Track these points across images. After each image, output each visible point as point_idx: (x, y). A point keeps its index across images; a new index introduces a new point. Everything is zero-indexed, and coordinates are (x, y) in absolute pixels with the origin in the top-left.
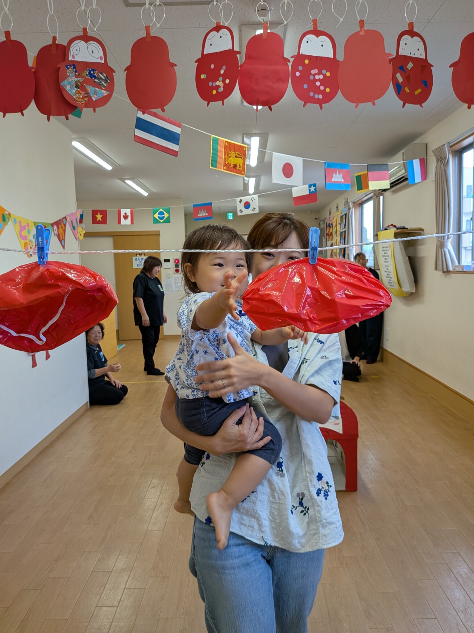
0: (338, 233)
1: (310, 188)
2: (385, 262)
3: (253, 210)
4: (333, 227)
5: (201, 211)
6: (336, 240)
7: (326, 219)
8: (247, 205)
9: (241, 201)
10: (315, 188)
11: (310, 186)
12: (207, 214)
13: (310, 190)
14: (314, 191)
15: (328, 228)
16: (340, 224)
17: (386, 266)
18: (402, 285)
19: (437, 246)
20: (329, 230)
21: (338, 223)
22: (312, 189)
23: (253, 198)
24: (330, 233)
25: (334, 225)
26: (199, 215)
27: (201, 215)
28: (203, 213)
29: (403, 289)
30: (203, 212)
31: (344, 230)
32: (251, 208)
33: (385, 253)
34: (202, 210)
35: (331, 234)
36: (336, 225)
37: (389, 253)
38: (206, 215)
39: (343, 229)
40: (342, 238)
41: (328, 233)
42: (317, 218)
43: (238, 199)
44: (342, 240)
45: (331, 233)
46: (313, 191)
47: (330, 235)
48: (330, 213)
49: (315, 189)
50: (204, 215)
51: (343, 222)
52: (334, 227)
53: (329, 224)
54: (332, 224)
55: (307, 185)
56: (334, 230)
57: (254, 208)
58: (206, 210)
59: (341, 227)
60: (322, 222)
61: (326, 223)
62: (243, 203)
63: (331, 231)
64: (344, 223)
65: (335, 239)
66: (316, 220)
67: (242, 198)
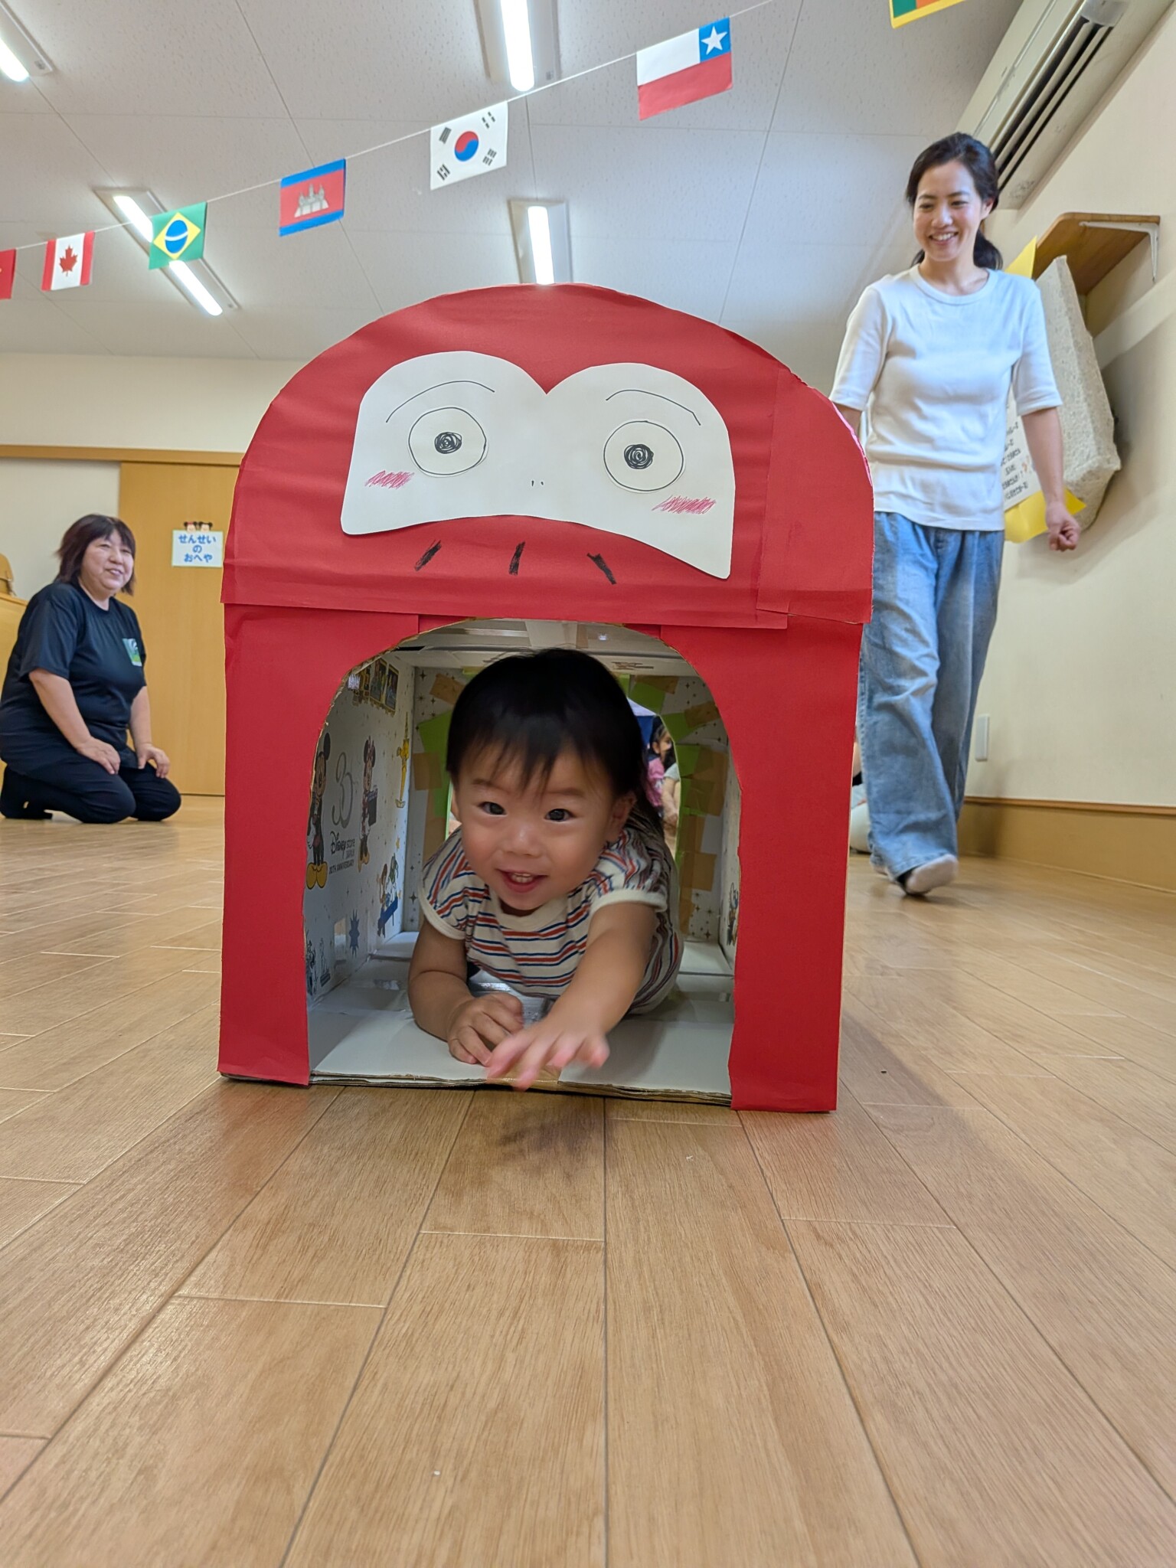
1: (705, 41)
3: (486, 160)
5: (306, 195)
8: (467, 146)
9: (445, 136)
10: (723, 34)
11: (705, 34)
12: (325, 205)
13: (703, 47)
14: (720, 47)
22: (714, 41)
23: (489, 114)
26: (298, 214)
27: (306, 211)
28: (311, 204)
30: (312, 198)
32: (481, 152)
34: (311, 194)
38: (322, 210)
43: (437, 130)
46: (715, 49)
49: (725, 41)
50: (316, 208)
55: (697, 31)
57: (492, 153)
62: (453, 139)
67: (449, 124)
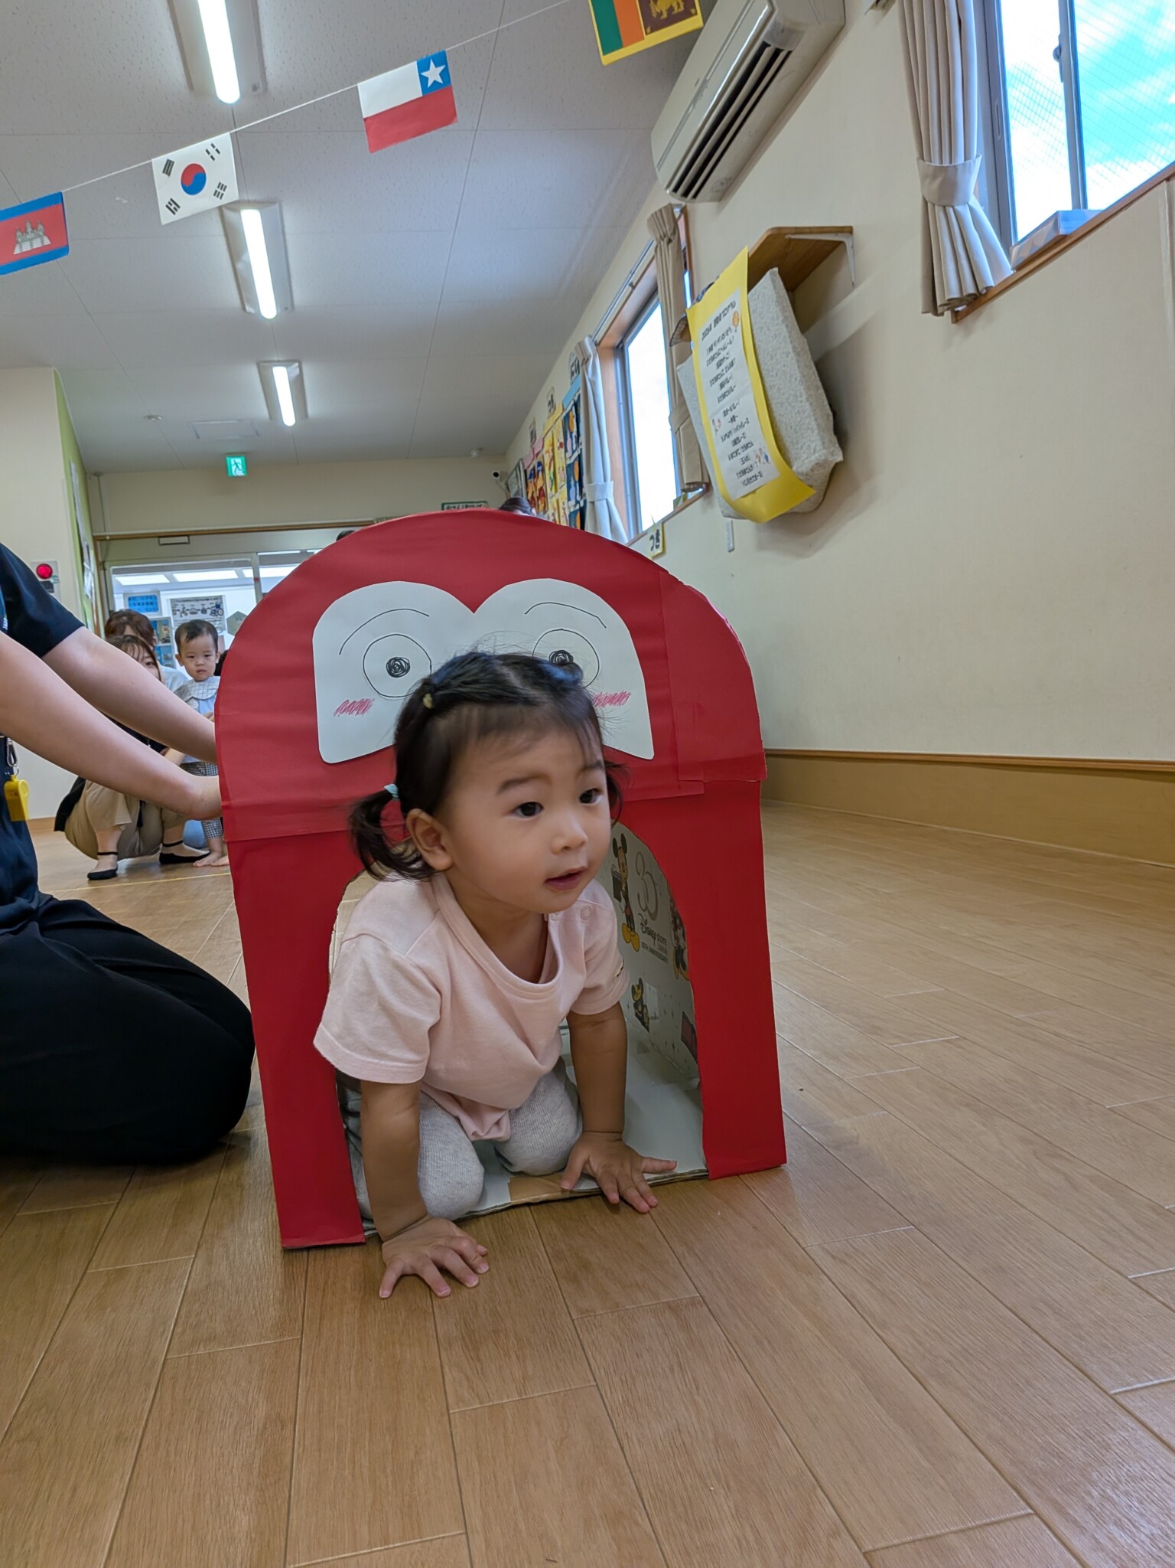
0: (561, 477)
1: (424, 74)
2: (724, 396)
3: (216, 194)
4: (543, 470)
5: (24, 231)
6: (558, 501)
7: (522, 459)
8: (194, 179)
9: (168, 168)
10: (442, 68)
11: (423, 66)
12: (47, 242)
13: (424, 80)
14: (440, 81)
15: (531, 486)
16: (564, 445)
17: (725, 413)
18: (792, 453)
19: (926, 203)
20: (535, 485)
21: (557, 445)
22: (434, 74)
23: (213, 146)
24: (536, 494)
25: (547, 461)
26: (17, 251)
27: (26, 247)
28: (31, 240)
29: (794, 468)
30: (30, 234)
31: (576, 454)
32: (210, 185)
33: (719, 365)
34: (29, 229)
35: (542, 493)
36: (553, 458)
37: (735, 351)
38: (44, 247)
39: (573, 452)
40: (572, 483)
41: (532, 497)
42: (499, 472)
43: (158, 162)
44: (573, 489)
45: (541, 489)
46: (435, 82)
47: (538, 498)
48: (533, 435)
49: (445, 74)
50: (37, 244)
51: (571, 433)
52: (547, 469)
53: (534, 469)
54: (539, 464)
55: (415, 63)
56: (548, 474)
57: (222, 186)
58: (41, 227)
59: (566, 451)
60: (514, 475)
61: (525, 471)
62: (178, 172)
63: (540, 483)
64: (575, 434)
65: (552, 503)
66: (498, 478)
67: (170, 156)
